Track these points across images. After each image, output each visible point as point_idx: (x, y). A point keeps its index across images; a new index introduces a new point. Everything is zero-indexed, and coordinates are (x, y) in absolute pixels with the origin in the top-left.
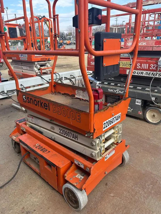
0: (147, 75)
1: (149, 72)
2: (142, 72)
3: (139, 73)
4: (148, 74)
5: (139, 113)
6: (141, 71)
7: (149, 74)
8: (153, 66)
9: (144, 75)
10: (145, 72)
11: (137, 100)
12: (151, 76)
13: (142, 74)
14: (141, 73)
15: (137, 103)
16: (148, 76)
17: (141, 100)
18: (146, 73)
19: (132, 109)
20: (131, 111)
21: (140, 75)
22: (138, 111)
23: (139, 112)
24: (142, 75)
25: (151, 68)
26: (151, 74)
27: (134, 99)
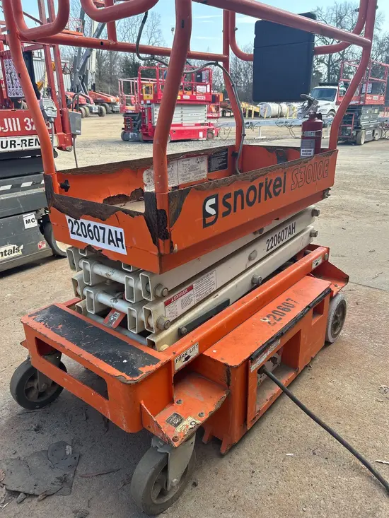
0: (26, 146)
1: (27, 138)
2: (11, 141)
3: (4, 146)
4: (27, 143)
5: (40, 246)
6: (9, 139)
7: (29, 143)
8: (29, 122)
9: (18, 148)
10: (18, 140)
11: (27, 217)
12: (34, 147)
13: (15, 147)
14: (11, 144)
15: (27, 226)
16: (28, 148)
17: (35, 213)
18: (22, 141)
19: (22, 247)
20: (20, 253)
21: (8, 149)
22: (37, 243)
23: (40, 244)
24: (13, 149)
25: (28, 127)
26: (34, 141)
27: (18, 216)
